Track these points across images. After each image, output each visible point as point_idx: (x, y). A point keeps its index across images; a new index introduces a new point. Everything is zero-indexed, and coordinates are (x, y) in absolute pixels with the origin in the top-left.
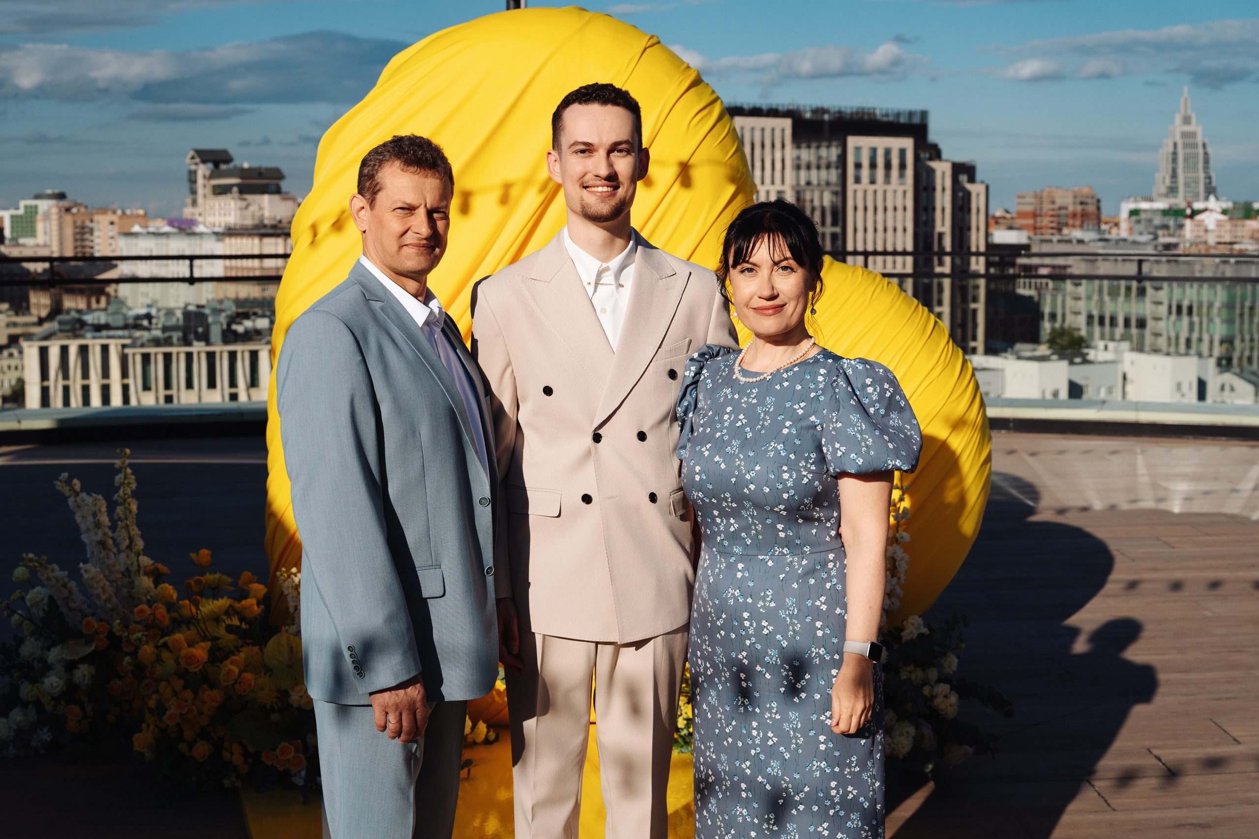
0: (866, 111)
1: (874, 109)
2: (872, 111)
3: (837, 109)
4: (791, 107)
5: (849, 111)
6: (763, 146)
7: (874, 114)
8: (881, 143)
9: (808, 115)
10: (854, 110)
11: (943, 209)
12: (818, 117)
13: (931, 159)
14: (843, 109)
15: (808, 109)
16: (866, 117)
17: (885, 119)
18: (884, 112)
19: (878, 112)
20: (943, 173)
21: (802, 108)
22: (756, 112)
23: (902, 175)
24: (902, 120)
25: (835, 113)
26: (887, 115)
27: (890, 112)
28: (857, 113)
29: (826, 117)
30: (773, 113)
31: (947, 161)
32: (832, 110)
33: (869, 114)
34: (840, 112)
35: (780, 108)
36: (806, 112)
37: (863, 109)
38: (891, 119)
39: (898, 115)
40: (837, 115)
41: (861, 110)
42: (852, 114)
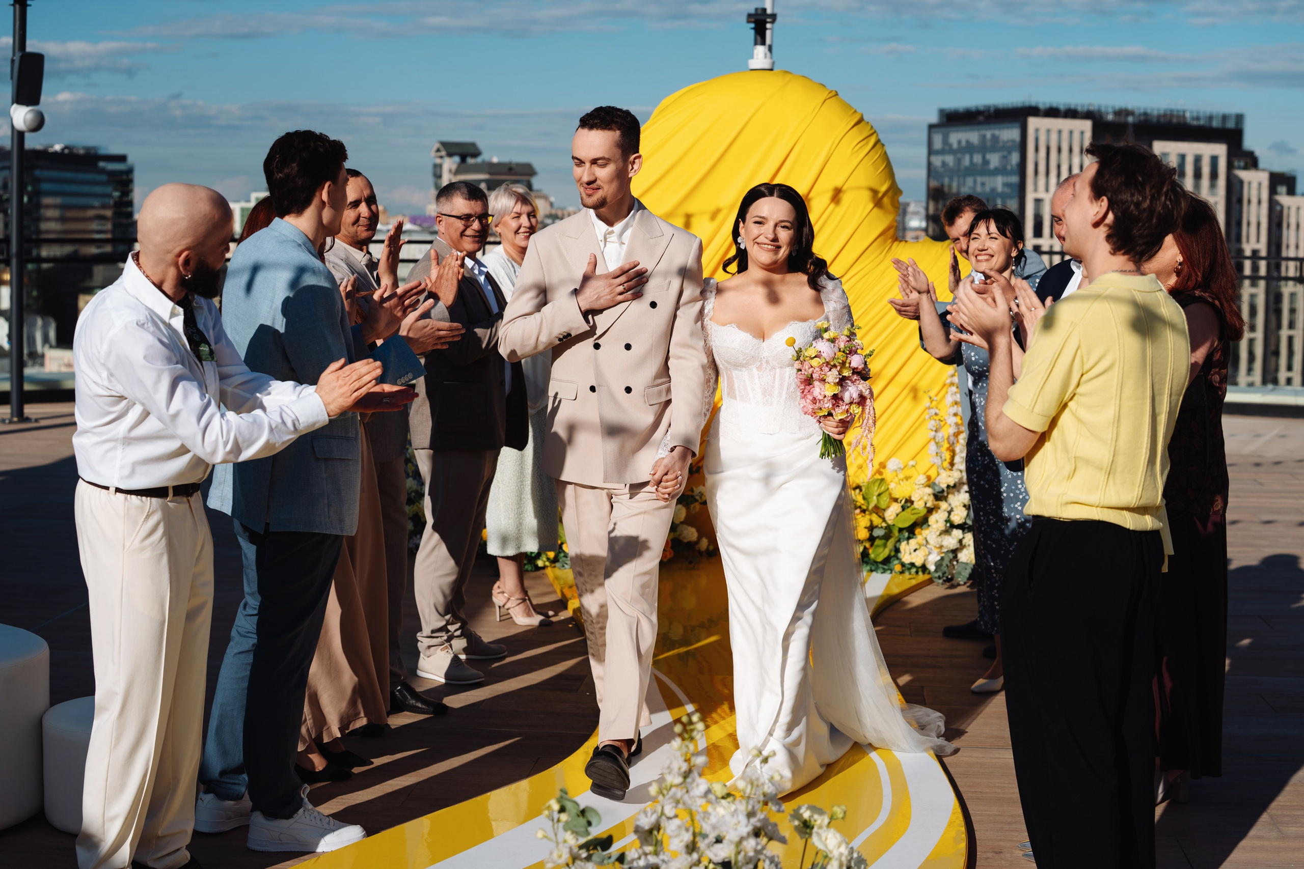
0: (1175, 113)
1: (1184, 112)
2: (1181, 113)
3: (1142, 111)
4: (1092, 108)
5: (1155, 113)
6: (1059, 150)
7: (1184, 117)
8: (1190, 149)
9: (1110, 117)
10: (1162, 112)
11: (1259, 224)
12: (1122, 119)
13: (1246, 168)
14: (1149, 111)
15: (1110, 110)
16: (1175, 120)
17: (1195, 123)
18: (1195, 114)
19: (1188, 115)
20: (1260, 184)
21: (1103, 109)
22: (1052, 112)
23: (1213, 185)
24: (1215, 124)
25: (1140, 115)
26: (1198, 118)
27: (1201, 114)
28: (1165, 115)
29: (1130, 119)
30: (1071, 114)
31: (1264, 170)
32: (1137, 112)
33: (1178, 116)
34: (1145, 114)
35: (1079, 109)
36: (1108, 113)
37: (1171, 111)
38: (1202, 122)
39: (1211, 118)
40: (1142, 118)
41: (1169, 113)
42: (1159, 116)
